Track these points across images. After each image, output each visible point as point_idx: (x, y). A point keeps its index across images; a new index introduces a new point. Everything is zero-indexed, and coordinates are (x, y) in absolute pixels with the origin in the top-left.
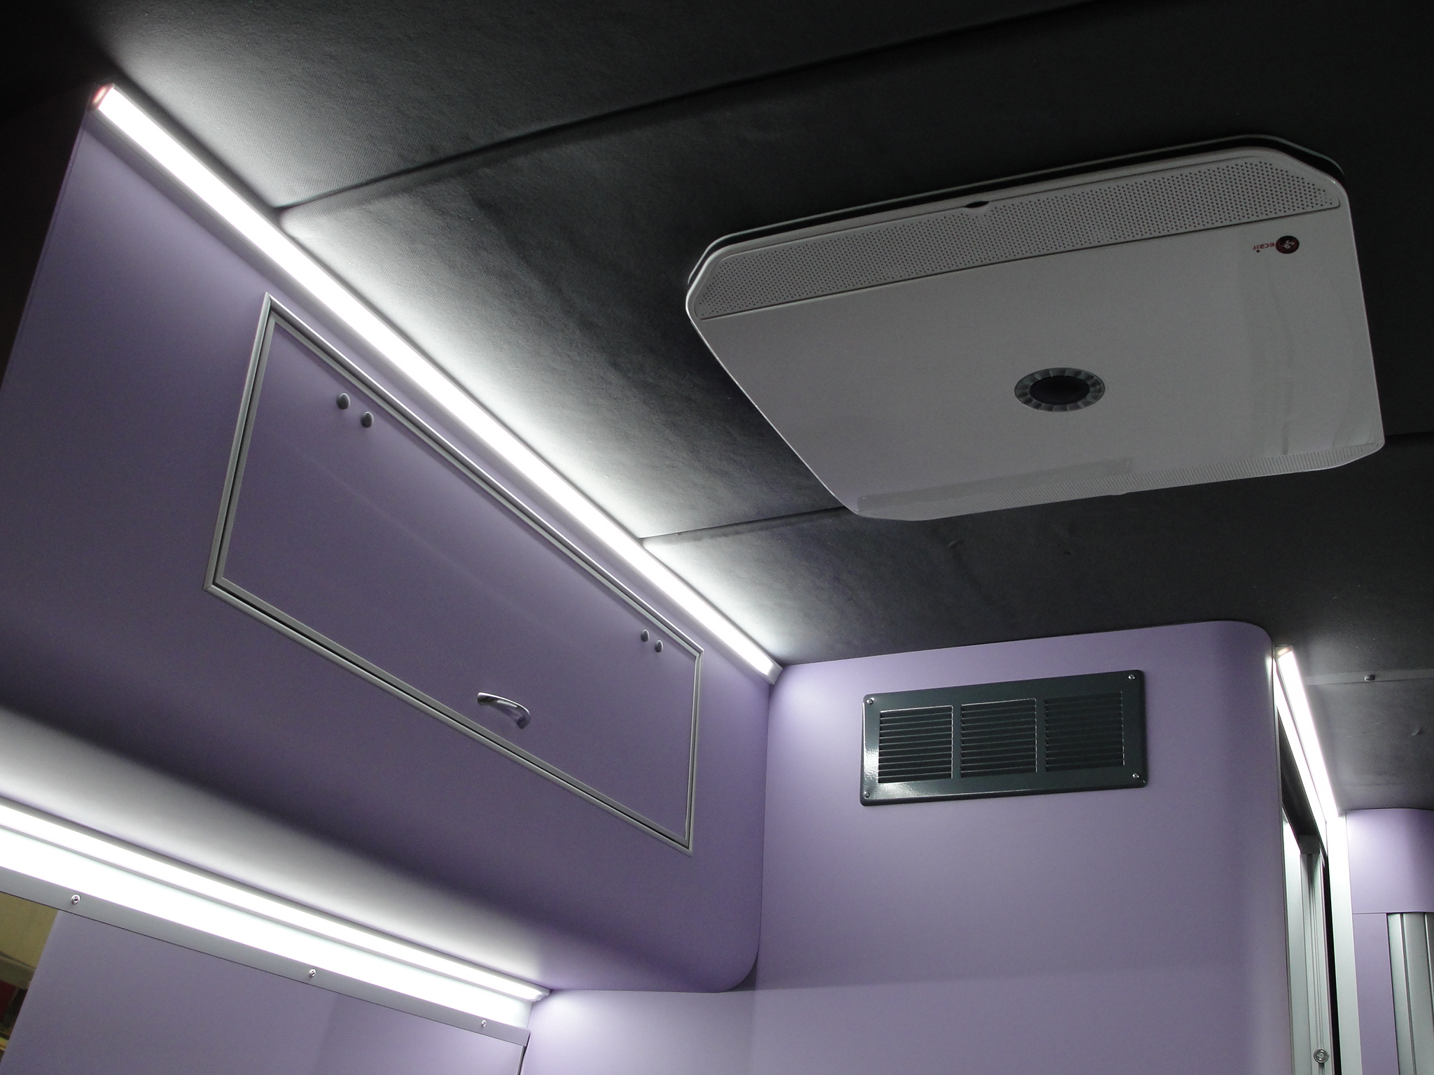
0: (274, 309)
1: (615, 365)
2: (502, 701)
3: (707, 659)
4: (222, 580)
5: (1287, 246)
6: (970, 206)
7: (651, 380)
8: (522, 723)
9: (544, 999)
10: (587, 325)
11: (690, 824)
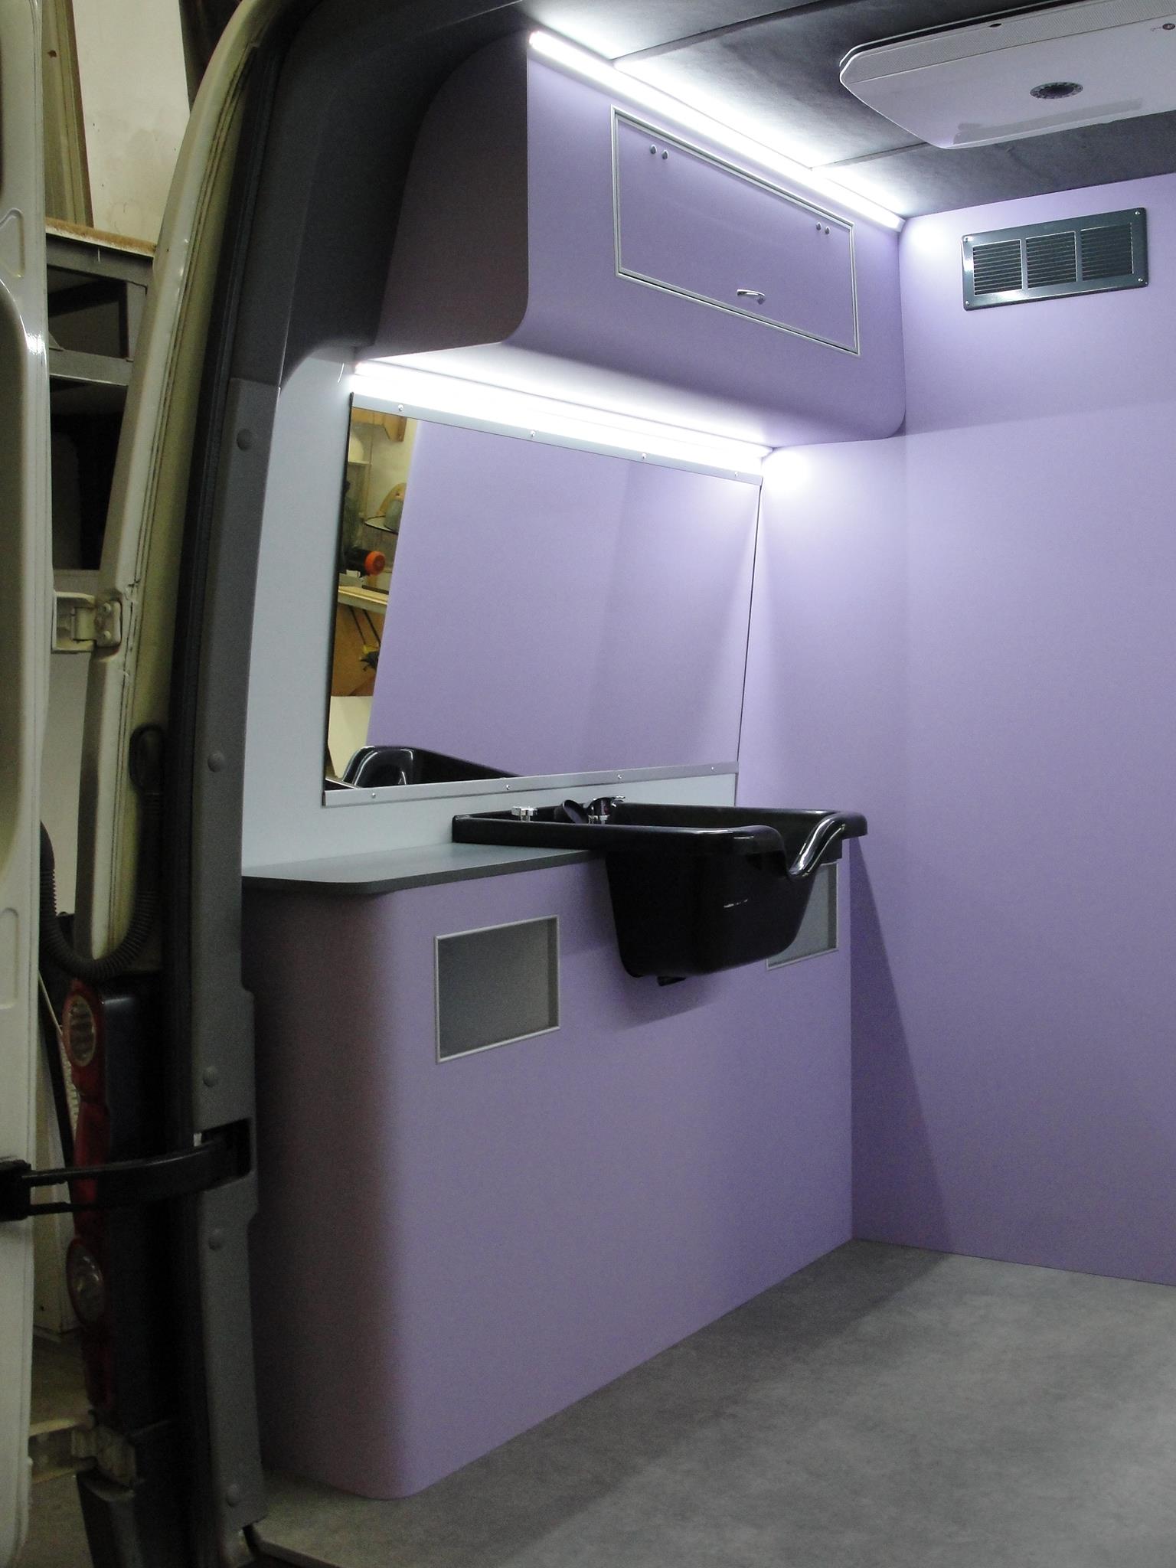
0: (617, 113)
1: (798, 99)
2: (750, 292)
3: (857, 228)
4: (622, 269)
5: (1169, 27)
6: (992, 26)
7: (818, 102)
8: (761, 301)
9: (770, 454)
10: (782, 85)
11: (857, 338)
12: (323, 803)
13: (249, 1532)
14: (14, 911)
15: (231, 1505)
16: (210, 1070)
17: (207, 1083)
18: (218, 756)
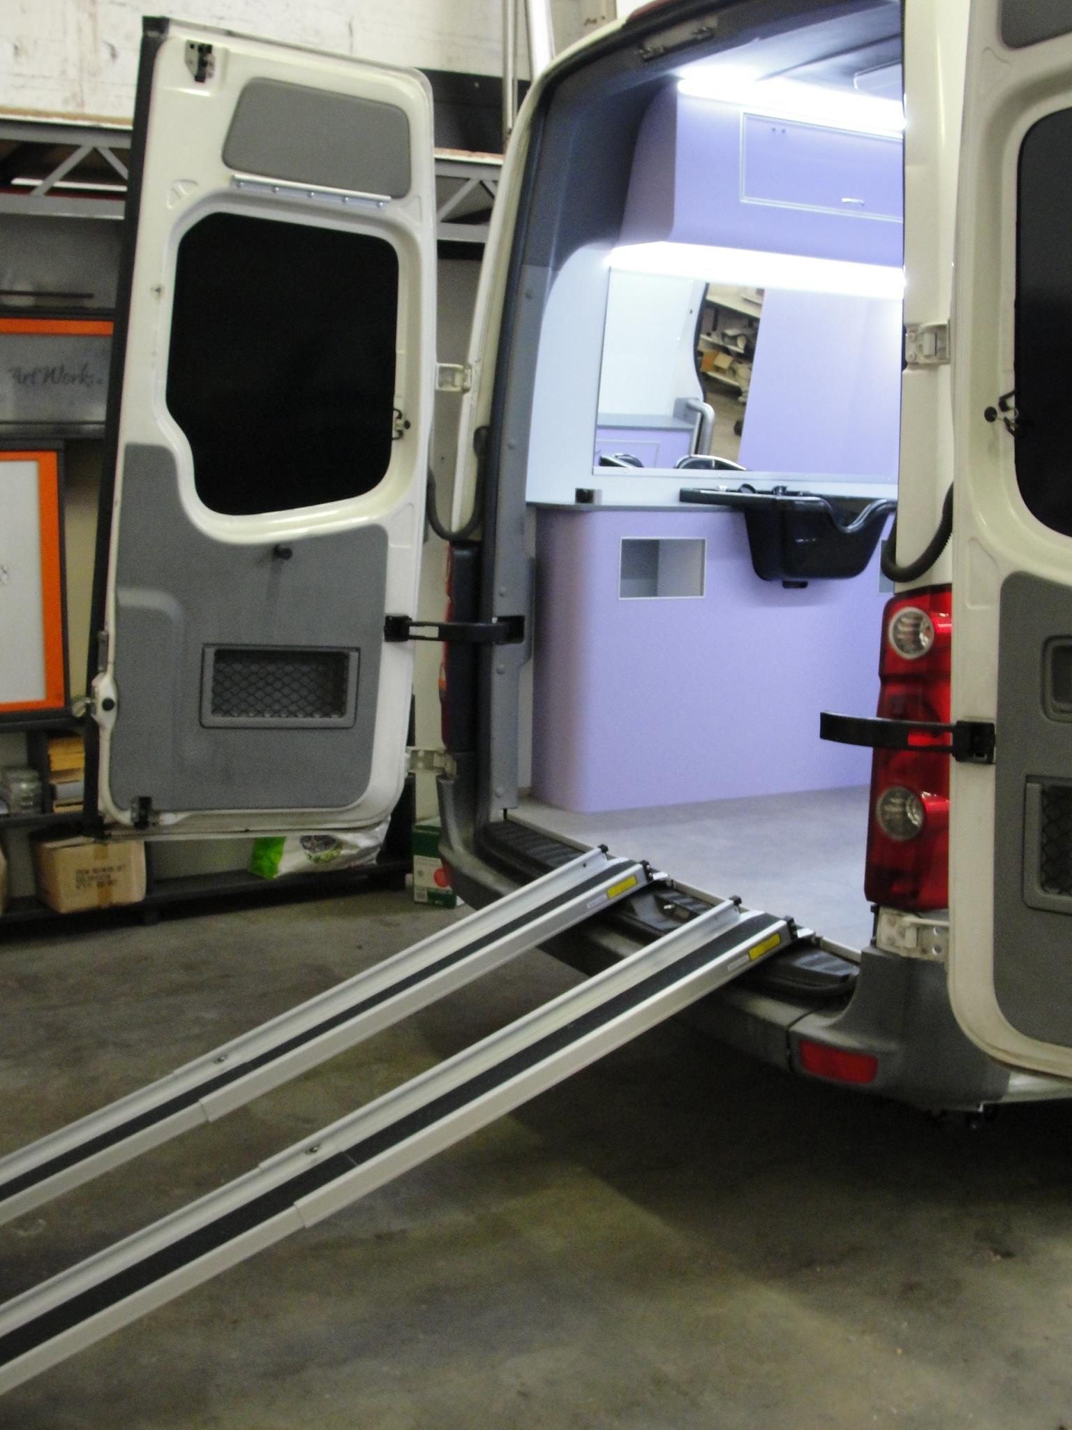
0: (745, 114)
2: (853, 201)
4: (744, 197)
8: (863, 204)
12: (593, 473)
13: (505, 811)
14: (411, 505)
15: (498, 797)
16: (503, 589)
17: (502, 595)
18: (513, 441)
